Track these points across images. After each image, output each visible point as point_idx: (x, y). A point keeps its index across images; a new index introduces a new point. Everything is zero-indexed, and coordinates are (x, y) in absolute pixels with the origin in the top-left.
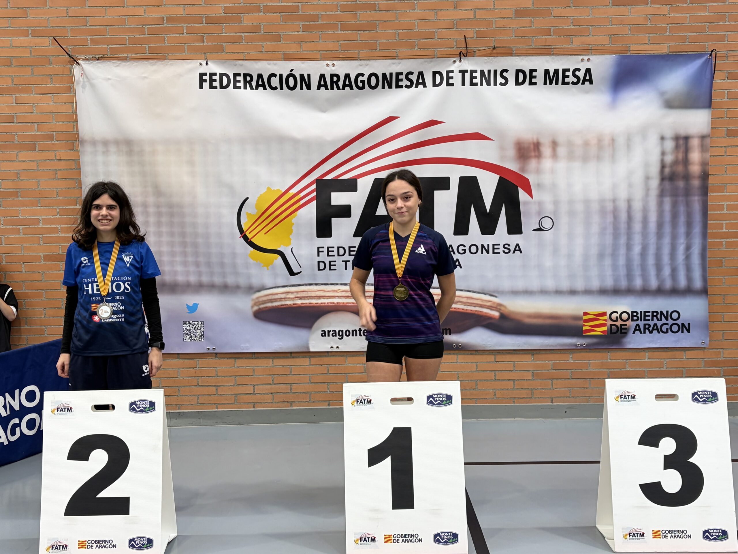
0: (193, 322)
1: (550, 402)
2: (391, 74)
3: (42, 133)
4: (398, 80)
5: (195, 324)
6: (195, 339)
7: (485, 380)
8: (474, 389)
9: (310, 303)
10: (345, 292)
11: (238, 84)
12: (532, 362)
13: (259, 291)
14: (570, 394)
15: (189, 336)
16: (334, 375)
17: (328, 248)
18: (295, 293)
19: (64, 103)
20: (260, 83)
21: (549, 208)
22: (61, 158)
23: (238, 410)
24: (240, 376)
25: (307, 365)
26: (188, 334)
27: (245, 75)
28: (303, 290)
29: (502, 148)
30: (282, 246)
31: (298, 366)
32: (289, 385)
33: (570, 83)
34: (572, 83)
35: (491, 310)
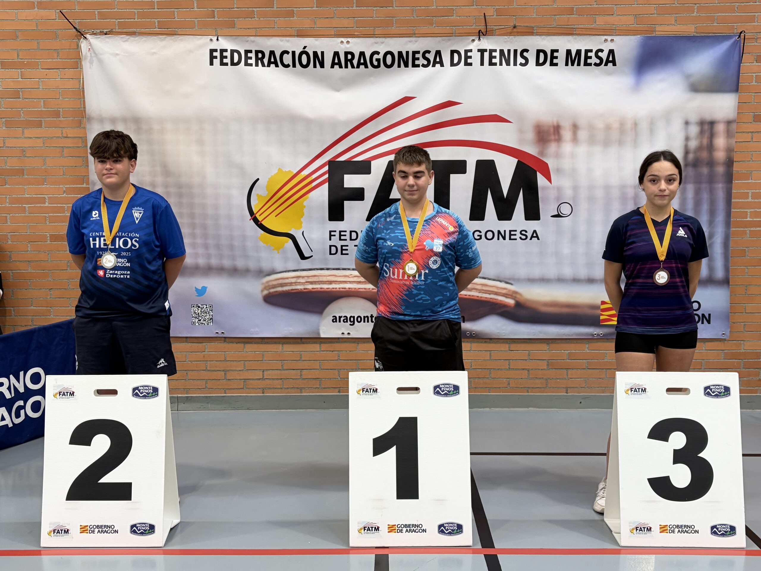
0: (201, 305)
1: (565, 391)
2: (407, 53)
3: (48, 109)
4: (414, 59)
5: (203, 307)
6: (204, 322)
7: (498, 369)
8: (487, 378)
9: (321, 288)
10: (356, 278)
11: (249, 61)
12: (547, 351)
13: (269, 275)
14: (585, 384)
15: (197, 320)
16: (345, 361)
17: (340, 232)
18: (306, 278)
19: (71, 79)
20: (272, 60)
21: (568, 194)
22: (67, 135)
23: (247, 396)
24: (249, 361)
25: (317, 351)
26: (196, 317)
27: (257, 52)
28: (314, 275)
29: (521, 131)
30: (293, 229)
31: (309, 352)
32: (299, 371)
33: (593, 64)
34: (594, 65)
35: (506, 297)
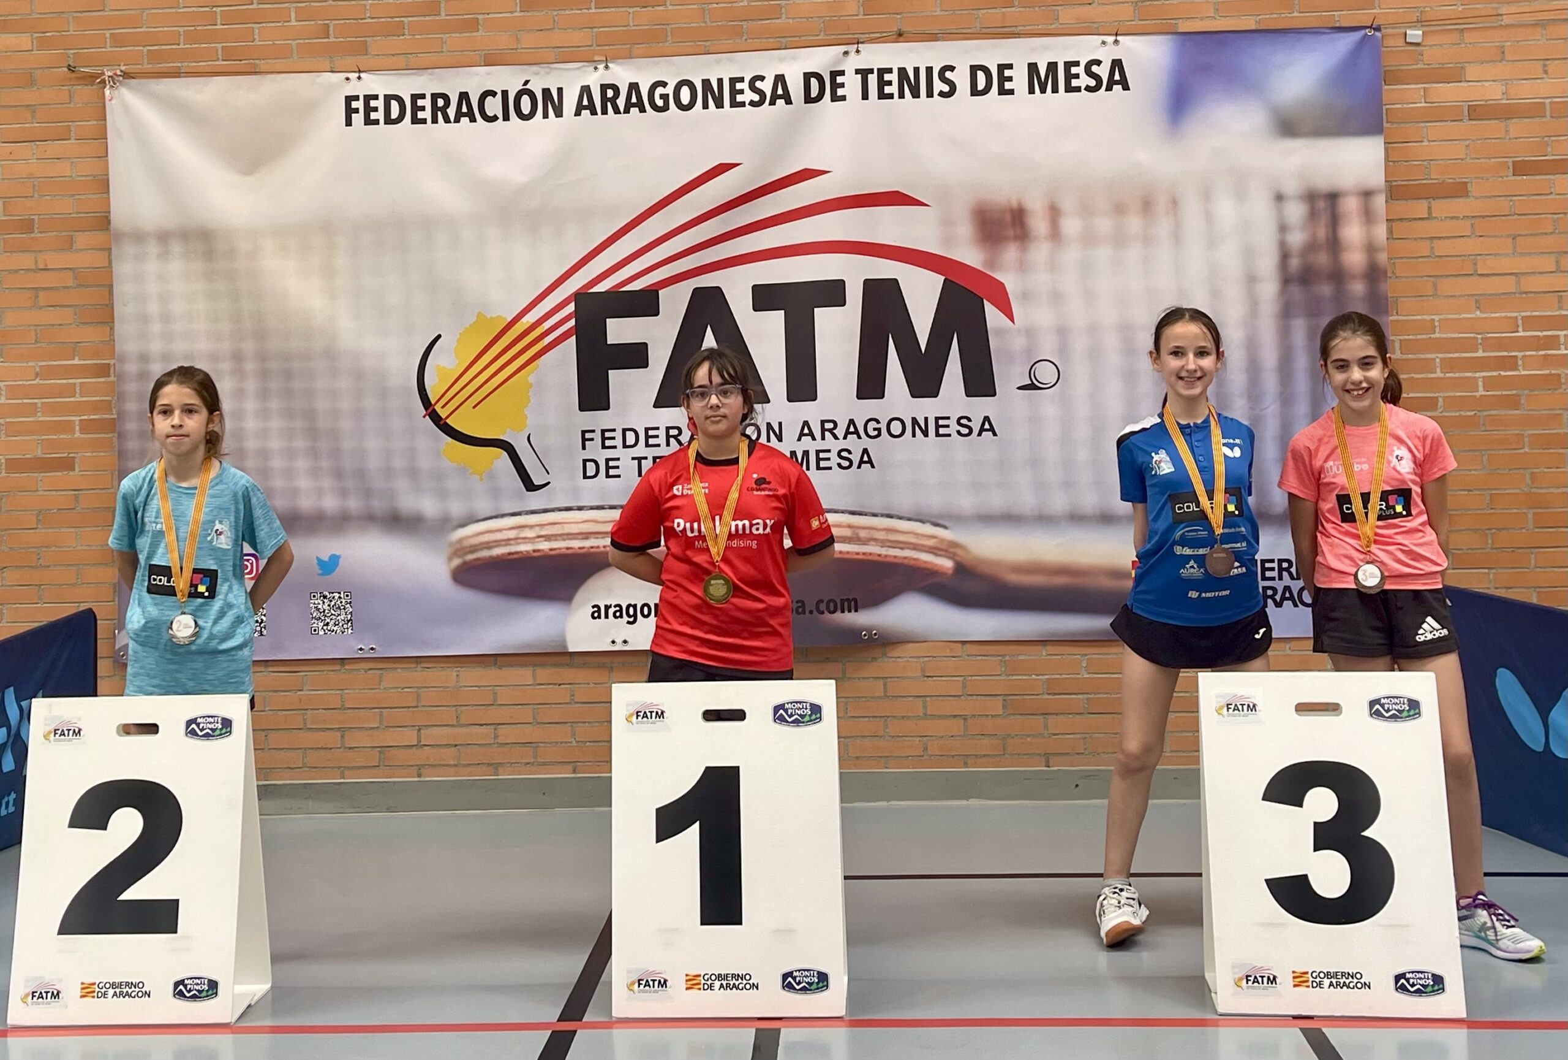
0: (329, 593)
1: (1044, 763)
2: (720, 81)
4: (734, 92)
5: (334, 597)
6: (335, 628)
7: (903, 717)
8: (881, 737)
9: (568, 548)
11: (421, 115)
13: (463, 525)
14: (1085, 746)
15: (322, 624)
16: (583, 705)
17: (603, 431)
18: (537, 528)
20: (464, 109)
21: (1048, 344)
23: (385, 782)
24: (391, 708)
25: (528, 685)
26: (320, 618)
27: (435, 97)
28: (551, 521)
29: (947, 222)
30: (508, 431)
31: (511, 688)
32: (492, 728)
33: (1082, 88)
34: (1085, 89)
35: (937, 555)
